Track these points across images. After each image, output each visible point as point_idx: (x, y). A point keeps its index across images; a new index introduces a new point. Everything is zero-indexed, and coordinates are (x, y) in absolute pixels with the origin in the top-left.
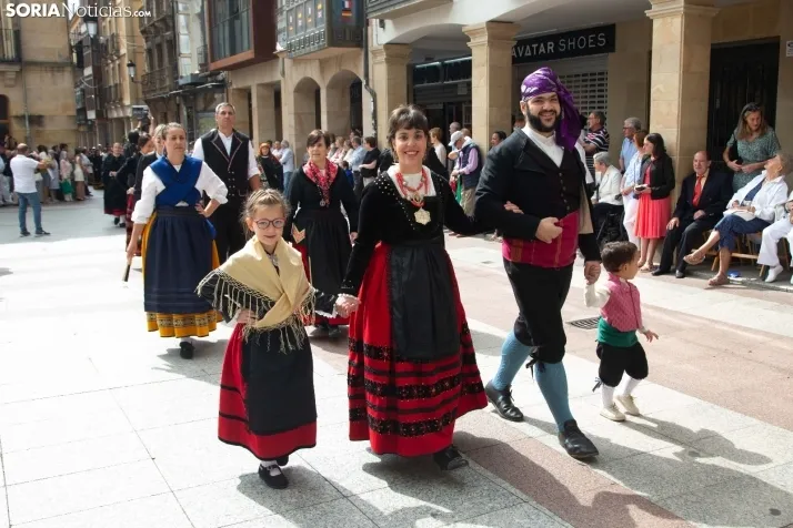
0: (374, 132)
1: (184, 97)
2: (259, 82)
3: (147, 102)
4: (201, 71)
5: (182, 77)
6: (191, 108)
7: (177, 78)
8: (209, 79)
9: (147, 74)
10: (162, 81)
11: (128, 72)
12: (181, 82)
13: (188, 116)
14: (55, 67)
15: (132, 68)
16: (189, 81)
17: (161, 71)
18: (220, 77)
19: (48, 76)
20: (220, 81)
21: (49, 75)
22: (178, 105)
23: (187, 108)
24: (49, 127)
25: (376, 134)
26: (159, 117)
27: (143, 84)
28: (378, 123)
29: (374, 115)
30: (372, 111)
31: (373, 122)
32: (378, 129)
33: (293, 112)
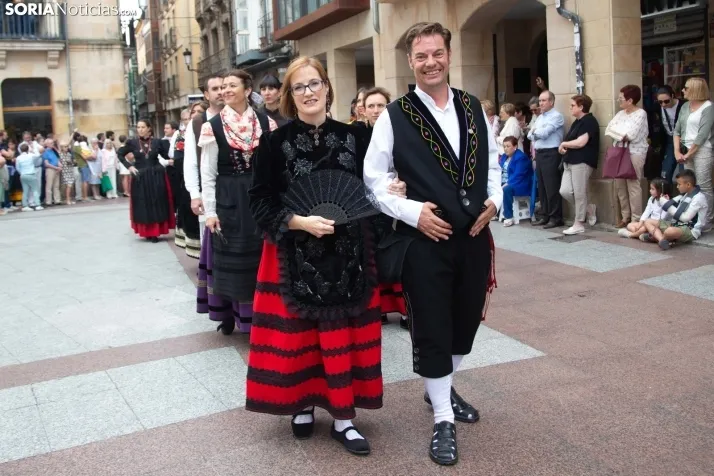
0: (581, 84)
2: (337, 47)
4: (262, 45)
5: (239, 55)
7: (235, 58)
8: (270, 54)
9: (203, 61)
10: (219, 63)
11: (184, 61)
12: (239, 61)
14: (104, 45)
15: (188, 57)
16: (249, 58)
17: (217, 53)
18: (285, 50)
19: (95, 55)
20: (285, 54)
21: (97, 53)
24: (95, 112)
25: (583, 88)
27: (199, 71)
28: (590, 66)
29: (581, 56)
30: (577, 49)
31: (579, 67)
32: (589, 77)
33: (394, 75)
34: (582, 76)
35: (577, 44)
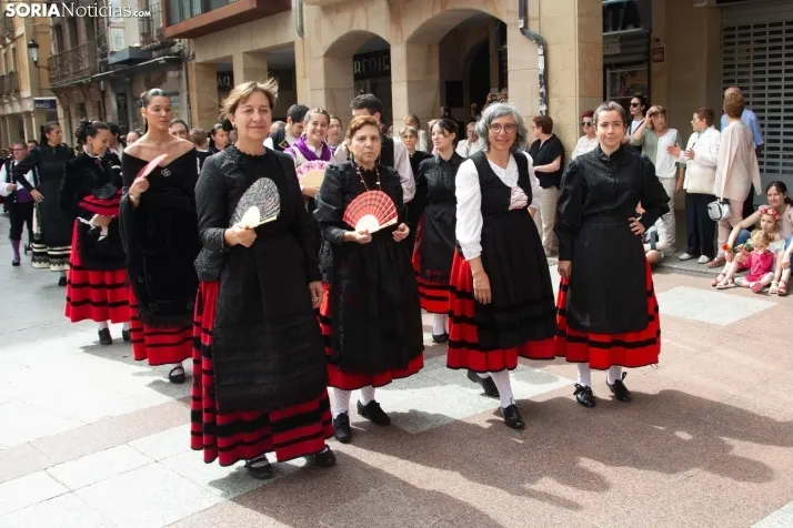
0: (544, 108)
1: (113, 81)
2: (247, 50)
3: (56, 91)
4: (144, 42)
5: (113, 53)
6: (124, 95)
7: (105, 55)
8: (154, 54)
9: (55, 57)
11: (28, 54)
12: (112, 60)
13: (119, 106)
15: (33, 50)
16: (127, 57)
17: (76, 49)
18: (175, 49)
20: (176, 54)
22: (103, 93)
23: (118, 95)
25: (547, 111)
26: (73, 111)
27: (49, 69)
28: (553, 91)
29: (545, 79)
30: (541, 72)
31: (543, 90)
32: (552, 101)
33: (323, 86)
34: (545, 99)
35: (541, 66)
